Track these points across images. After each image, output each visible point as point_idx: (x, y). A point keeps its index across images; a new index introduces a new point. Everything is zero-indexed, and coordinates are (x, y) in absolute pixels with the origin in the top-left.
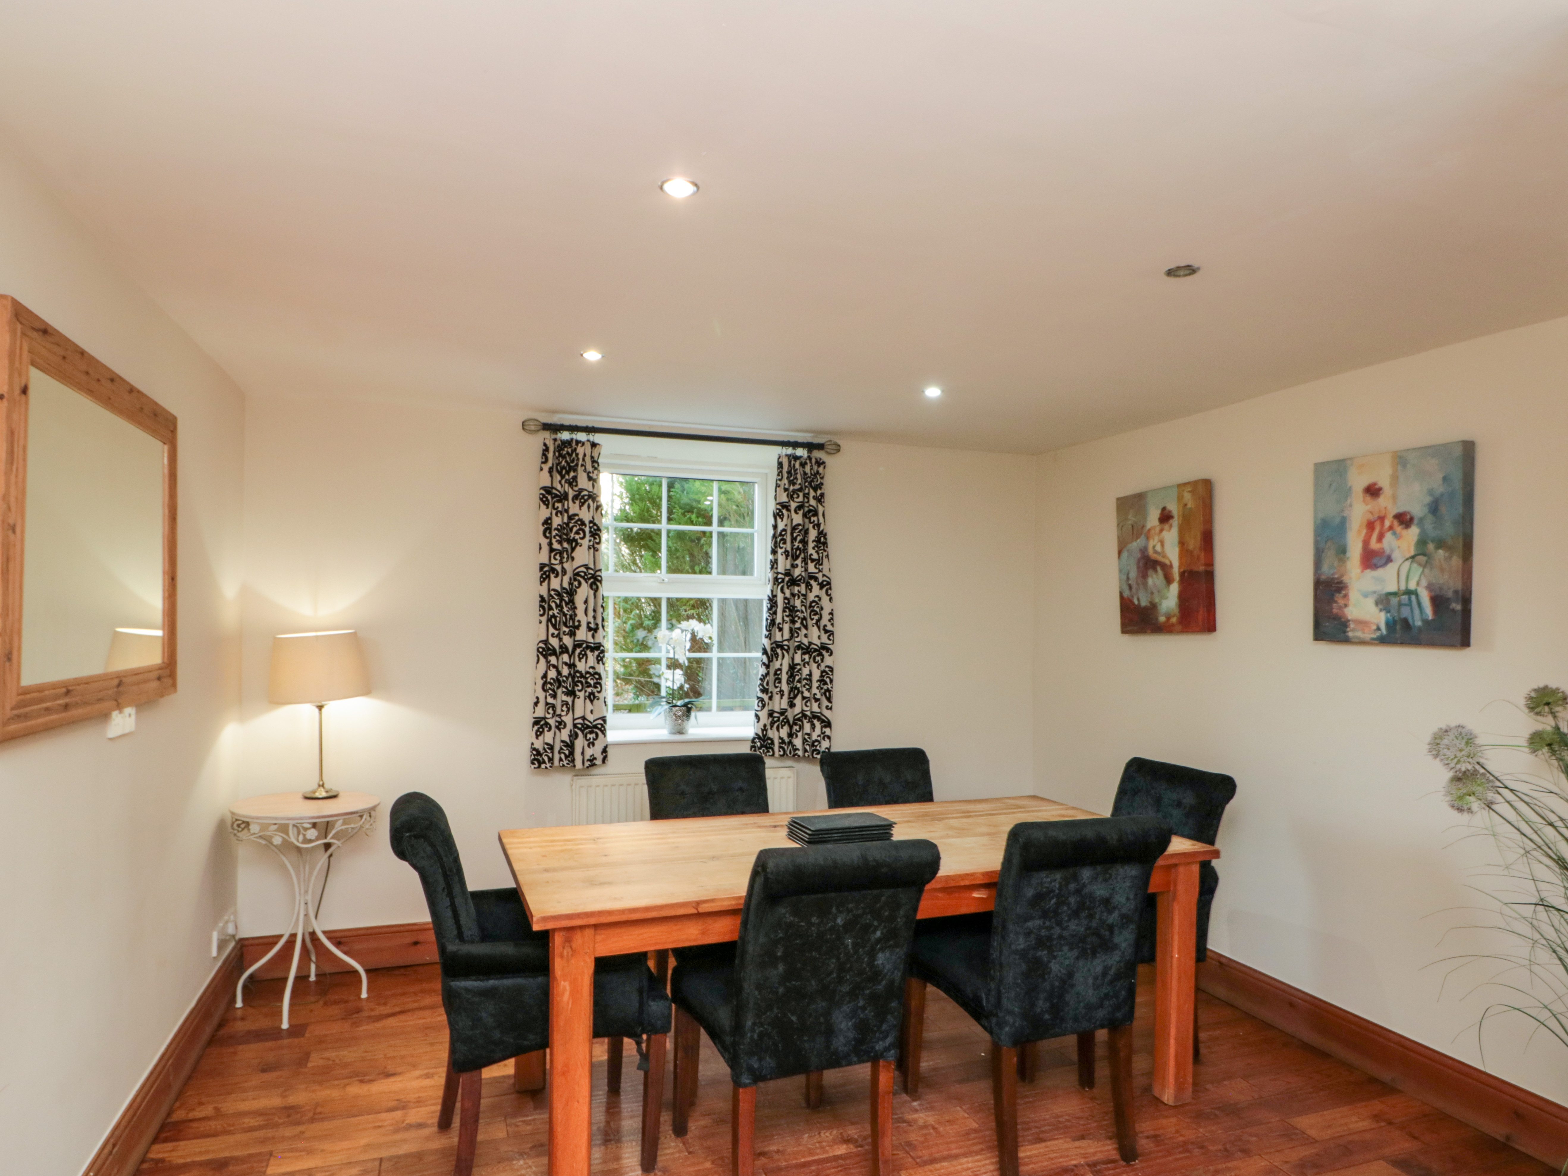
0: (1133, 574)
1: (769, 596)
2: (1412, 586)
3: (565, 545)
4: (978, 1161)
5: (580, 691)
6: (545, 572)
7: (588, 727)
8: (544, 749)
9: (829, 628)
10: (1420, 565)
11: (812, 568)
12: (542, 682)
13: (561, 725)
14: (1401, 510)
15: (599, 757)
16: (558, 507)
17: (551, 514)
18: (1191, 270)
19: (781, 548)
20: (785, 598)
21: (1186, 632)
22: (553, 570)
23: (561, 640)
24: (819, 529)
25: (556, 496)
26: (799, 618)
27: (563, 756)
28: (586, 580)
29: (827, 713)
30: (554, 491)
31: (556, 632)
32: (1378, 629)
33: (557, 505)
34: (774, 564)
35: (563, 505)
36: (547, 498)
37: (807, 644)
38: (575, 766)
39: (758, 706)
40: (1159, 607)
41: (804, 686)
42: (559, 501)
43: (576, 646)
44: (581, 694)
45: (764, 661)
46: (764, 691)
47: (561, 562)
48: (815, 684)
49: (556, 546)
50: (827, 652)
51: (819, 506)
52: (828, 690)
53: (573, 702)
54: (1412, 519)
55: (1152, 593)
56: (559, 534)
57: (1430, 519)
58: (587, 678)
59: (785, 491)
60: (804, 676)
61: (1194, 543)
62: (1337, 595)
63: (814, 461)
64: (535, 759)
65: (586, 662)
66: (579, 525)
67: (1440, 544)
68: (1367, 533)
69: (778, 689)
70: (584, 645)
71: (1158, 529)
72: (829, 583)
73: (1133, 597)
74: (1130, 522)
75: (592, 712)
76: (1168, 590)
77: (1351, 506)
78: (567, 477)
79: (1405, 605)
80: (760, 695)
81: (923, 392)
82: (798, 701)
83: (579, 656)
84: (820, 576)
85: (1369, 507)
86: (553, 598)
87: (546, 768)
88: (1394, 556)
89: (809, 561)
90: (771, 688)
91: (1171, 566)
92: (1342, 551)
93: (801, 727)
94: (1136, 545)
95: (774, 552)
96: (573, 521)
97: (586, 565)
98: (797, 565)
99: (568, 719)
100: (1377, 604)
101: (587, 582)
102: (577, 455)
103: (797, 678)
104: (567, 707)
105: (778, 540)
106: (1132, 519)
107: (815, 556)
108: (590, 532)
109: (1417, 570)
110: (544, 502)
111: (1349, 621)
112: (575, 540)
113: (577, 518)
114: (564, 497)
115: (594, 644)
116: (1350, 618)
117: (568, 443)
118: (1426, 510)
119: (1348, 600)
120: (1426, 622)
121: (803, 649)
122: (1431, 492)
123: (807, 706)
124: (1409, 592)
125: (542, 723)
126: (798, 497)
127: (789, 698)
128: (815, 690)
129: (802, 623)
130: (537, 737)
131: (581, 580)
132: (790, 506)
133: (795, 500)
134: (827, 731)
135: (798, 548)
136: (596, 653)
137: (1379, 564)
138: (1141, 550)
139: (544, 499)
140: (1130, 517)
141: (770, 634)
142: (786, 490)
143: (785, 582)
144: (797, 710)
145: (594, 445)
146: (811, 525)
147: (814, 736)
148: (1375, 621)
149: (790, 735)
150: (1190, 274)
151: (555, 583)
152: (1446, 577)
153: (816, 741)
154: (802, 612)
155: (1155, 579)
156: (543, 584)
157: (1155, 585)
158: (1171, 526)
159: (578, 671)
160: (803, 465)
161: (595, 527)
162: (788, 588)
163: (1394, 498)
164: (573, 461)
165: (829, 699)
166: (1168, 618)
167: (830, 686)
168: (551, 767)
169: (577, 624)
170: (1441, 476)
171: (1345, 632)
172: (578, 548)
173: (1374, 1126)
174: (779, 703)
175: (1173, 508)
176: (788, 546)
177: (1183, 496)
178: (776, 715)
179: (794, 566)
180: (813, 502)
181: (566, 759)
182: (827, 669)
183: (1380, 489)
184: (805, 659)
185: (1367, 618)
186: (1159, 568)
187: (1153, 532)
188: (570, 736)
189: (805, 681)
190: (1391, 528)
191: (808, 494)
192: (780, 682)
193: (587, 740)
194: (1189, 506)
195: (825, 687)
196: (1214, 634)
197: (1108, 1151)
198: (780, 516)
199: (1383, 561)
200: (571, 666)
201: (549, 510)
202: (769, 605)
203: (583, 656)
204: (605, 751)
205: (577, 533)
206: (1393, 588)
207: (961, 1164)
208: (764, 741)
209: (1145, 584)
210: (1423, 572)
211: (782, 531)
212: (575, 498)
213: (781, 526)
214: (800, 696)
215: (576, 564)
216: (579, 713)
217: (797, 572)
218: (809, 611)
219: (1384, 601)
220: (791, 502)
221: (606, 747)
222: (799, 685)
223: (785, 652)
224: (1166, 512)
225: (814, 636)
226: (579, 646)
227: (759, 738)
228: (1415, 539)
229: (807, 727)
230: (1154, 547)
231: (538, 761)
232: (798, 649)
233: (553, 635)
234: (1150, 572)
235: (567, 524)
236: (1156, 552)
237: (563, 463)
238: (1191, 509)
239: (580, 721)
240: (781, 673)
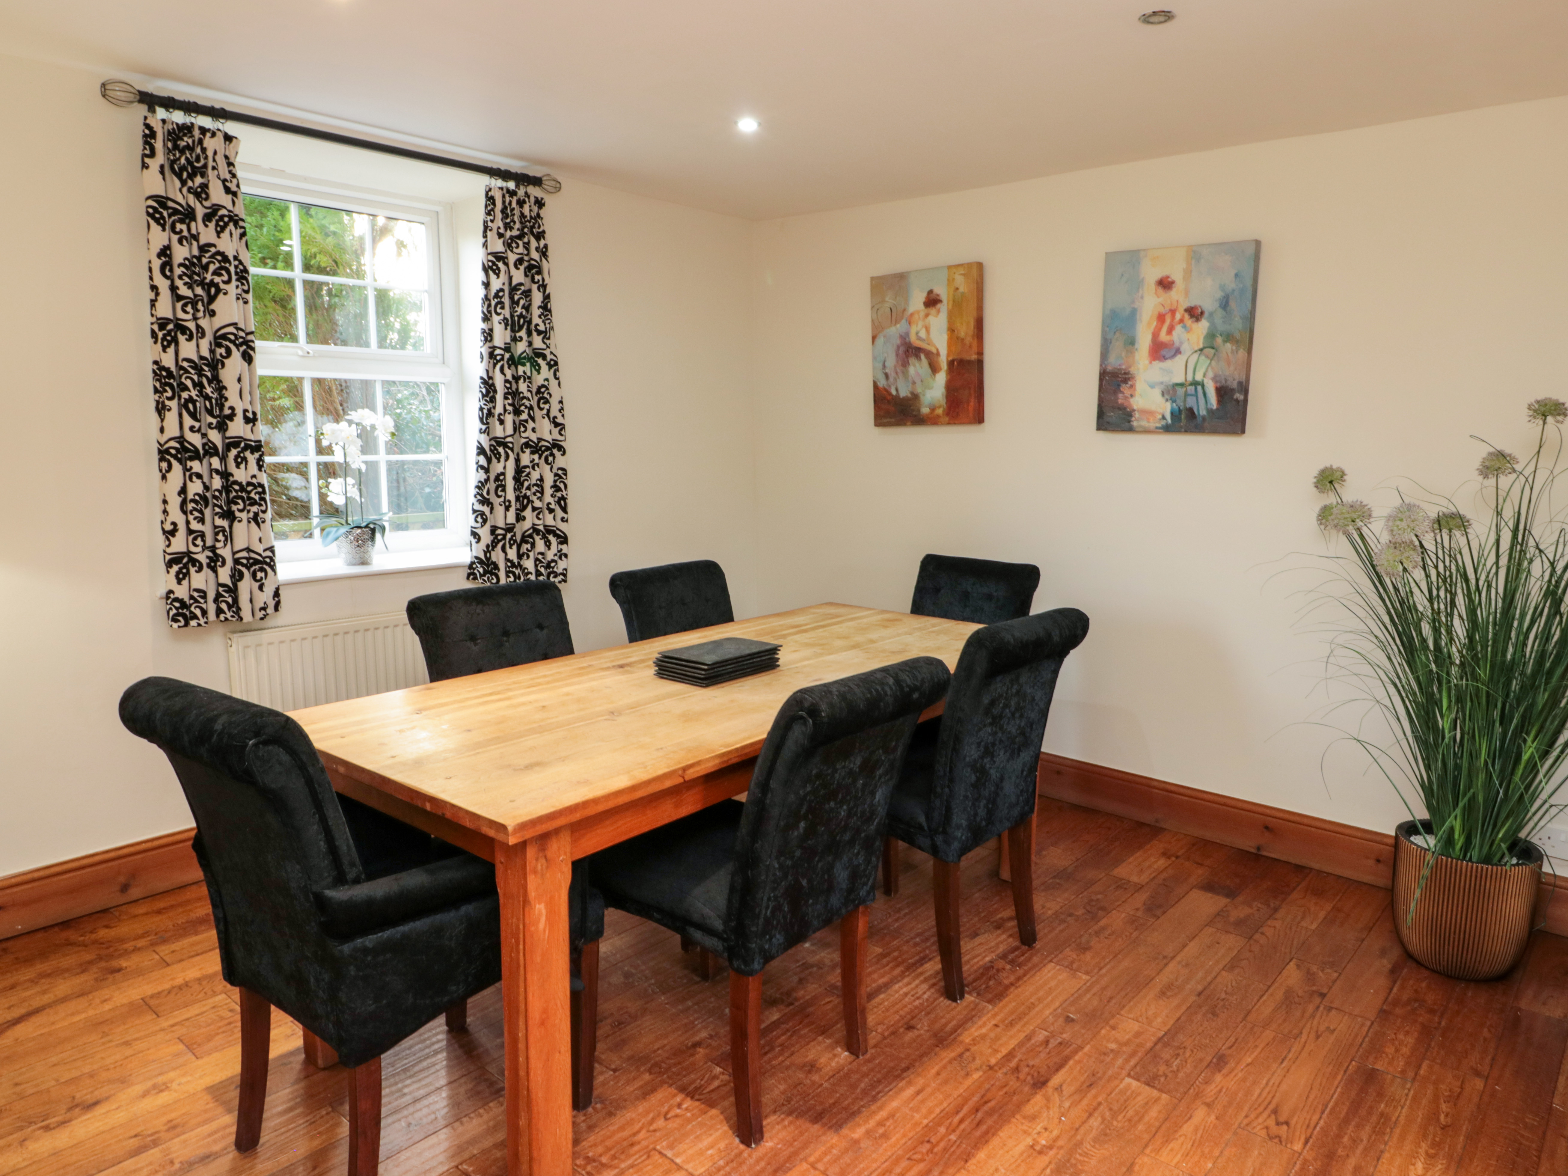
0: (891, 362)
1: (482, 378)
2: (1199, 377)
3: (199, 291)
4: (909, 984)
5: (241, 511)
6: (169, 332)
7: (256, 562)
8: (192, 597)
9: (560, 420)
10: (1207, 357)
11: (538, 342)
12: (179, 500)
13: (215, 562)
14: (1192, 304)
15: (271, 603)
16: (181, 231)
17: (170, 240)
18: (1167, 16)
19: (498, 314)
20: (506, 381)
21: (955, 424)
22: (184, 330)
23: (204, 435)
24: (544, 292)
25: (175, 212)
26: (526, 407)
27: (224, 606)
28: (238, 347)
29: (563, 526)
30: (170, 204)
31: (197, 425)
32: (1164, 418)
33: (179, 226)
34: (488, 336)
35: (189, 230)
36: (161, 213)
37: (536, 441)
38: (241, 619)
39: (477, 521)
40: (921, 397)
41: (534, 494)
42: (182, 221)
43: (228, 447)
44: (244, 516)
45: (480, 463)
46: (485, 501)
47: (195, 319)
48: (548, 491)
49: (184, 291)
50: (559, 450)
51: (543, 259)
52: (563, 498)
53: (231, 527)
54: (1202, 313)
55: (914, 383)
56: (188, 273)
57: (1220, 313)
58: (249, 492)
59: (500, 238)
60: (534, 482)
61: (965, 330)
62: (1124, 385)
63: (532, 199)
64: (178, 614)
65: (246, 468)
66: (219, 262)
67: (1229, 338)
68: (1156, 326)
69: (502, 499)
70: (242, 445)
71: (922, 314)
72: (556, 364)
73: (890, 386)
74: (887, 305)
75: (260, 540)
76: (934, 380)
77: (1142, 297)
78: (190, 183)
79: (1191, 395)
80: (478, 507)
81: (736, 123)
82: (528, 513)
83: (236, 460)
84: (547, 352)
85: (1160, 300)
86: (187, 371)
87: (199, 625)
88: (1182, 349)
89: (535, 334)
90: (492, 498)
91: (938, 354)
92: (1131, 342)
93: (533, 545)
94: (894, 331)
95: (486, 318)
96: (207, 255)
97: (236, 324)
98: (521, 339)
99: (225, 552)
100: (1163, 394)
101: (239, 350)
102: (204, 150)
103: (526, 484)
104: (224, 535)
105: (493, 303)
106: (889, 300)
107: (542, 327)
108: (237, 274)
109: (1204, 362)
110: (157, 221)
111: (1134, 410)
112: (212, 283)
113: (213, 250)
114: (189, 215)
115: (255, 442)
116: (1135, 407)
117: (187, 129)
118: (1217, 305)
119: (1135, 390)
120: (1210, 411)
121: (531, 447)
122: (1222, 288)
123: (539, 519)
124: (1195, 383)
125: (185, 560)
126: (517, 247)
127: (517, 509)
128: (548, 498)
129: (529, 414)
130: (179, 582)
131: (231, 346)
132: (507, 258)
133: (515, 250)
134: (564, 547)
135: (521, 316)
136: (257, 455)
137: (1167, 356)
138: (901, 336)
139: (157, 216)
140: (887, 299)
141: (488, 428)
142: (500, 236)
143: (506, 359)
144: (527, 525)
145: (228, 138)
146: (535, 287)
147: (550, 556)
148: (1161, 411)
149: (520, 556)
150: (1165, 21)
151: (188, 349)
152: (1232, 368)
153: (553, 561)
154: (529, 400)
155: (918, 368)
156: (168, 350)
157: (917, 373)
158: (939, 311)
159: (236, 482)
160: (521, 203)
161: (241, 267)
162: (509, 368)
163: (1187, 293)
164: (198, 159)
165: (564, 510)
166: (933, 410)
167: (564, 493)
168: (206, 623)
169: (227, 412)
170: (1232, 273)
171: (1129, 422)
172: (221, 296)
173: (1169, 862)
174: (501, 517)
175: (942, 291)
176: (506, 312)
177: (954, 279)
178: (499, 531)
179: (515, 339)
180: (535, 255)
181: (229, 610)
182: (560, 472)
183: (1173, 282)
184: (534, 460)
185: (1153, 408)
186: (922, 356)
187: (916, 316)
188: (232, 576)
189: (536, 488)
190: (1181, 321)
191: (528, 243)
192: (504, 490)
193: (256, 581)
194: (961, 290)
195: (559, 494)
196: (983, 425)
197: (1005, 940)
198: (494, 271)
199: (1172, 353)
200: (225, 475)
201: (166, 234)
202: (484, 391)
203: (240, 461)
204: (277, 594)
205: (216, 273)
206: (1180, 379)
207: (897, 992)
208: (488, 566)
209: (905, 374)
210: (1210, 364)
211: (498, 291)
212: (207, 218)
213: (496, 284)
214: (530, 508)
215: (218, 322)
216: (240, 542)
217: (521, 348)
218: (536, 398)
219: (1170, 391)
220: (508, 251)
221: (277, 589)
222: (529, 493)
223: (509, 452)
224: (932, 296)
225: (545, 431)
226: (236, 445)
227: (481, 561)
228: (1205, 332)
229: (540, 545)
230: (917, 333)
231: (184, 616)
232: (526, 448)
233: (192, 429)
234: (912, 360)
235: (199, 258)
236: (919, 339)
237: (183, 161)
238: (963, 294)
239: (244, 554)
240: (505, 478)
